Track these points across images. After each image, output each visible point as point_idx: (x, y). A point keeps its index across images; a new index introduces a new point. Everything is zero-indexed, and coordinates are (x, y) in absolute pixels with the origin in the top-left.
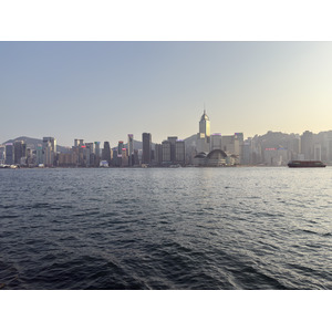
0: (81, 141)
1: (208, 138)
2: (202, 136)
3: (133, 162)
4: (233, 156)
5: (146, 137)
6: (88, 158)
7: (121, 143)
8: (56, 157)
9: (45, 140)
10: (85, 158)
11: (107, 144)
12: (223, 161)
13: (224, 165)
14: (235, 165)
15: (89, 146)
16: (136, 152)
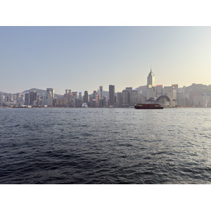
0: (70, 90)
1: (153, 88)
2: (150, 86)
3: (102, 104)
4: (174, 100)
5: (112, 88)
6: (74, 101)
7: (95, 92)
8: (55, 101)
9: (48, 90)
10: (72, 101)
11: (86, 92)
12: (168, 103)
13: (169, 107)
14: (176, 107)
15: (75, 94)
16: (105, 98)
